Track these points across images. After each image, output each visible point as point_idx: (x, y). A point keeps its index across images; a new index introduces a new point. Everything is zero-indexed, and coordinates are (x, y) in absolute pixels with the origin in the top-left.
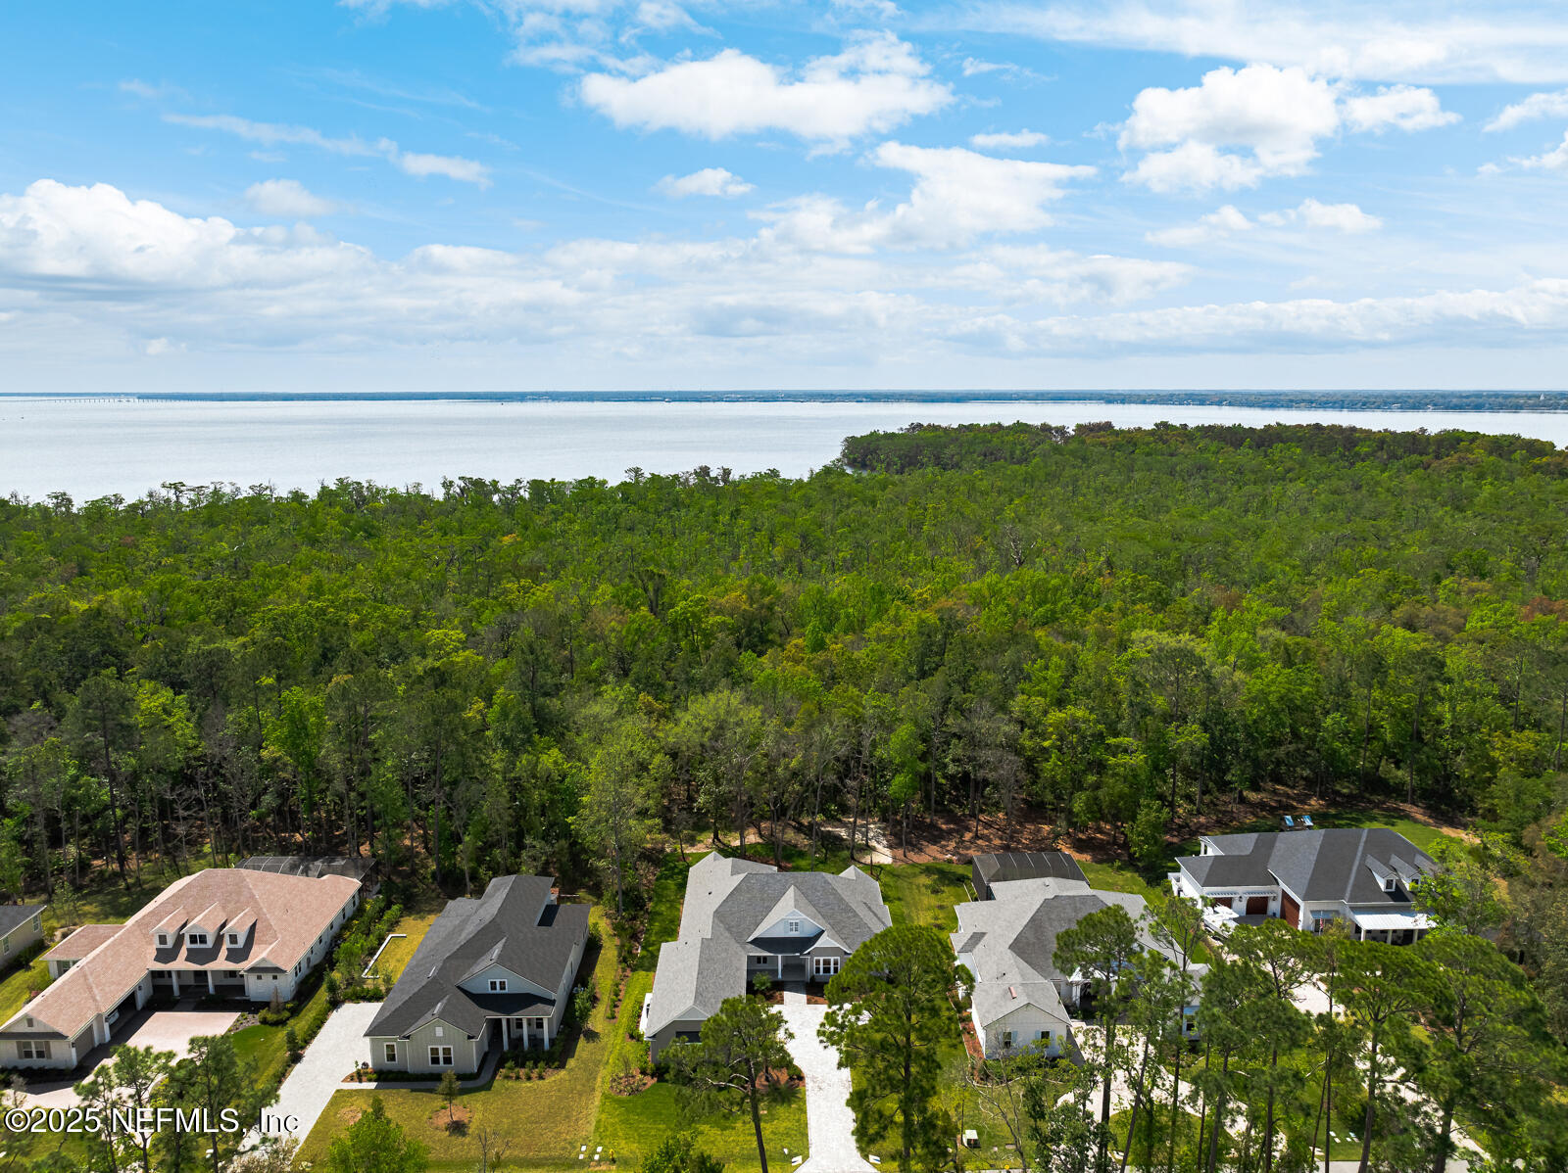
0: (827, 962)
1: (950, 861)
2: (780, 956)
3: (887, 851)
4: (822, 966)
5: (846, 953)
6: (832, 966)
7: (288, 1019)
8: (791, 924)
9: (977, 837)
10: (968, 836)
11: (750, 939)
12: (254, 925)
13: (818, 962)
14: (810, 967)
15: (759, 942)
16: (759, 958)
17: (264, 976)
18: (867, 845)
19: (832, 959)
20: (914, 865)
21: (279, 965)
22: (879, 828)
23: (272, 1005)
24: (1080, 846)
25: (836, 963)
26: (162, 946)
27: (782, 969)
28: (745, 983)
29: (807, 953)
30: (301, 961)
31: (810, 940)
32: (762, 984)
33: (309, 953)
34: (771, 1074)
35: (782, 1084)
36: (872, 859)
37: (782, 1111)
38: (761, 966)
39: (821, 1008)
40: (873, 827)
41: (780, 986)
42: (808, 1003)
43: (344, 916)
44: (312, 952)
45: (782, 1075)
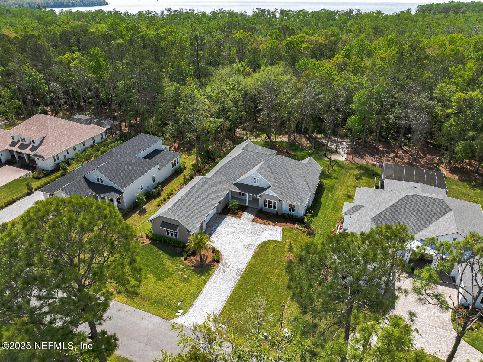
0: (270, 202)
1: (375, 165)
2: (247, 194)
3: (345, 155)
4: (267, 204)
5: (279, 200)
6: (273, 205)
7: (43, 177)
8: (255, 179)
9: (396, 156)
10: (392, 155)
11: (234, 183)
12: (44, 137)
13: (266, 201)
14: (261, 202)
15: (237, 185)
16: (240, 194)
17: (40, 158)
18: (336, 151)
19: (273, 201)
20: (355, 164)
21: (42, 155)
22: (348, 144)
23: (39, 170)
24: (453, 171)
25: (275, 203)
26: (13, 141)
27: (249, 200)
28: (217, 203)
29: (260, 196)
30: (57, 156)
31: (263, 189)
32: (233, 206)
33: (66, 153)
34: (204, 255)
35: (207, 262)
36: (335, 157)
37: (195, 278)
38: (242, 197)
39: (257, 225)
40: (345, 143)
41: (243, 208)
42: (252, 221)
43: (94, 142)
44: (68, 153)
45: (210, 256)
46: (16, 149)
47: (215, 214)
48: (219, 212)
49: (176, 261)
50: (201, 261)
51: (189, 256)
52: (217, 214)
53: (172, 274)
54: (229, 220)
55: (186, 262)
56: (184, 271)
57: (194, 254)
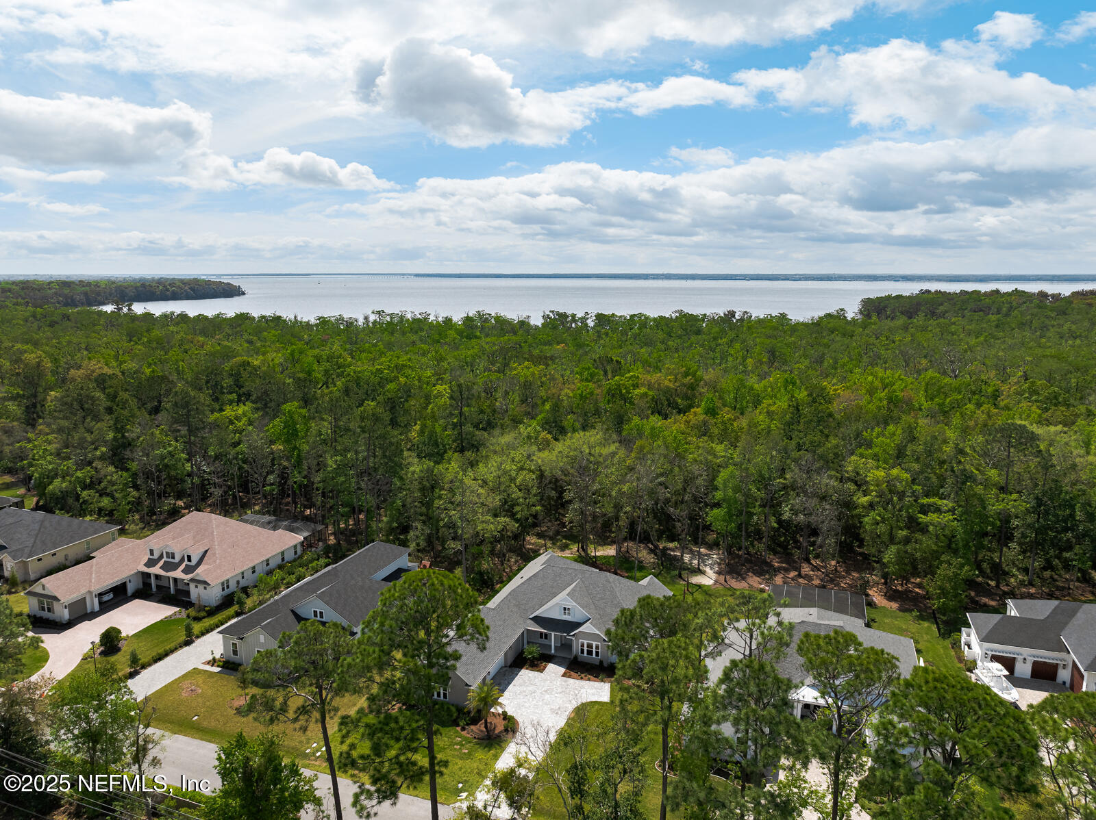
0: (590, 646)
1: (762, 590)
2: (553, 634)
3: (714, 576)
4: (585, 648)
5: (604, 640)
6: (594, 650)
7: (204, 617)
8: (565, 609)
9: (800, 576)
10: (793, 574)
11: (531, 617)
12: (206, 551)
13: (583, 645)
14: (576, 648)
15: (538, 620)
16: (541, 634)
17: (199, 585)
18: (699, 568)
19: (594, 644)
20: (731, 589)
21: (206, 580)
22: (720, 558)
23: (196, 606)
24: (892, 596)
25: (597, 647)
26: (151, 557)
27: (555, 647)
28: (506, 648)
29: (574, 635)
30: (228, 581)
31: (579, 625)
32: (530, 653)
33: (240, 578)
34: (491, 723)
35: (496, 732)
36: (697, 580)
37: (480, 754)
38: (543, 641)
39: (571, 681)
40: (715, 556)
41: (548, 658)
42: (563, 676)
43: (283, 560)
44: (243, 578)
45: (500, 726)
46: (156, 570)
47: (502, 668)
48: (509, 664)
49: (450, 731)
50: (487, 731)
51: (468, 724)
52: (506, 667)
53: (444, 749)
54: (525, 674)
55: (464, 733)
56: (463, 745)
57: (474, 721)
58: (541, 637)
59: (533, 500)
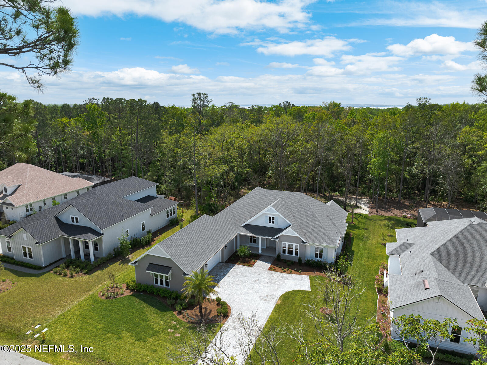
0: (290, 247)
1: (405, 217)
2: (260, 237)
3: (368, 209)
4: (287, 249)
5: (303, 242)
6: (294, 250)
8: (270, 218)
11: (243, 225)
12: (20, 186)
13: (285, 245)
14: (279, 249)
15: (248, 227)
16: (251, 238)
17: (9, 207)
18: (357, 205)
19: (294, 245)
21: (12, 202)
22: (368, 201)
25: (296, 248)
27: (262, 249)
28: (222, 246)
29: (277, 238)
30: (31, 205)
31: (281, 230)
32: (242, 252)
33: (42, 204)
34: (206, 309)
35: (211, 316)
36: (357, 211)
37: (193, 338)
38: (253, 245)
39: (276, 273)
40: (365, 200)
41: (257, 257)
42: (269, 270)
44: (45, 204)
45: (214, 310)
47: (218, 264)
48: (225, 260)
49: (166, 315)
50: (202, 316)
51: (184, 309)
52: (222, 262)
53: (158, 332)
54: (238, 269)
55: (180, 317)
56: (177, 329)
57: (190, 306)
58: (251, 241)
59: (245, 164)
